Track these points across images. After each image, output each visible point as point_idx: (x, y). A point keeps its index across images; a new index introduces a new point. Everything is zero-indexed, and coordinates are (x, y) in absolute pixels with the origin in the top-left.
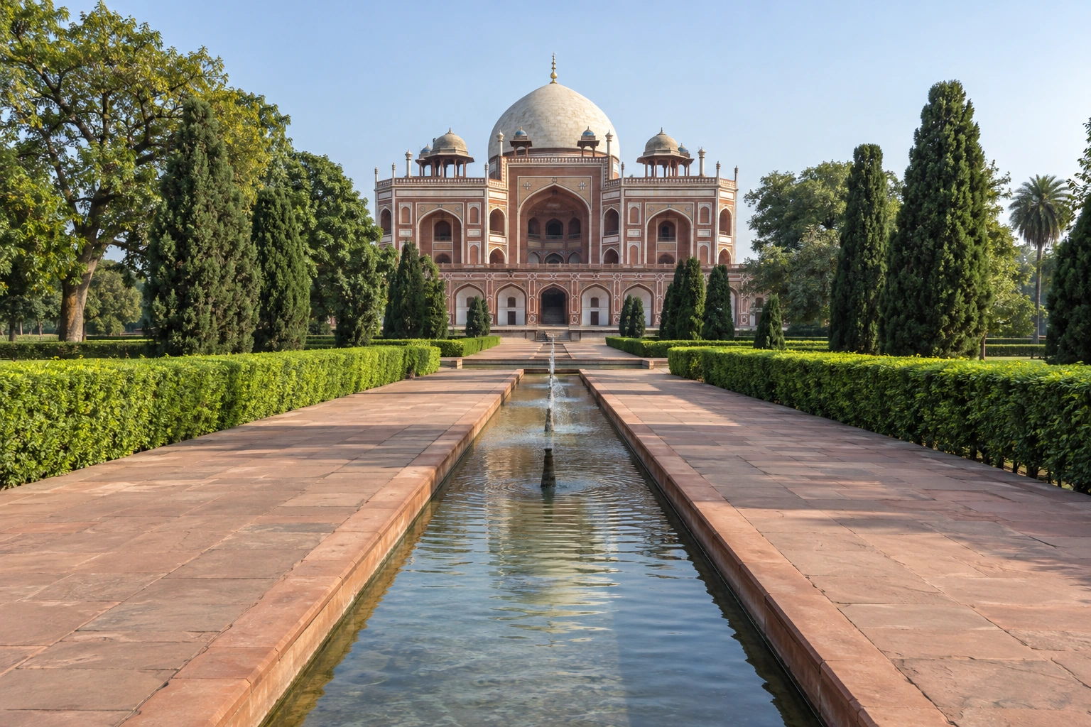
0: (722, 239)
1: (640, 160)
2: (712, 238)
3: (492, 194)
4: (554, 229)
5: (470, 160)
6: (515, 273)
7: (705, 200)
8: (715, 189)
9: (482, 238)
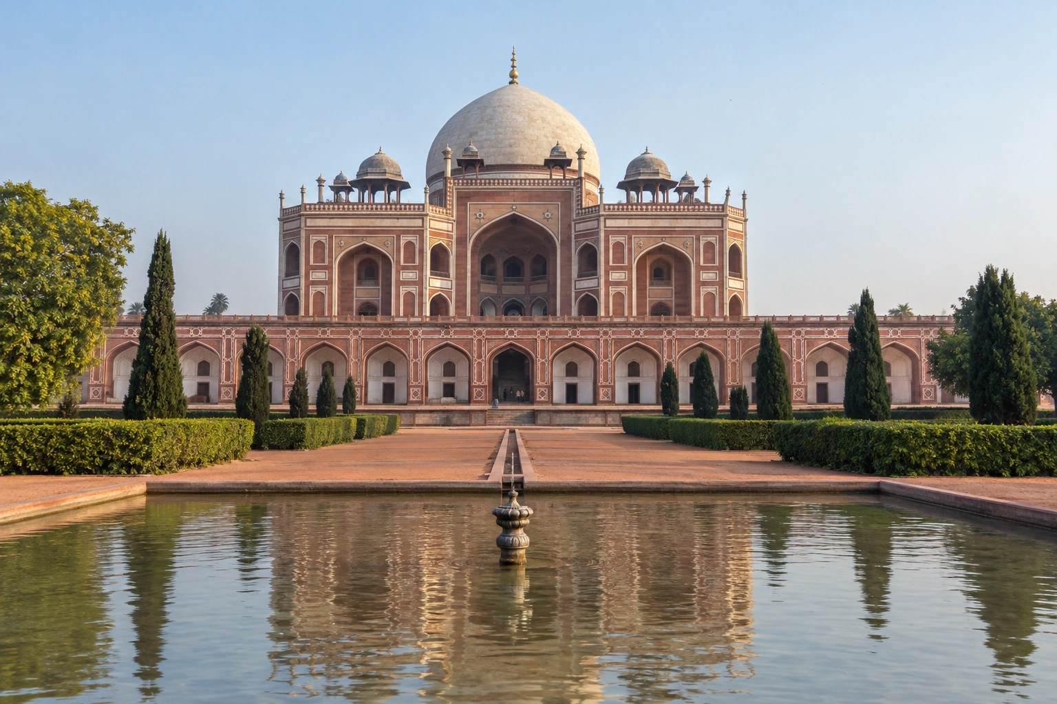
0: (733, 284)
1: (621, 186)
2: (721, 284)
3: (434, 224)
4: (514, 270)
5: (406, 186)
6: (453, 329)
7: (708, 232)
8: (722, 218)
9: (420, 283)
